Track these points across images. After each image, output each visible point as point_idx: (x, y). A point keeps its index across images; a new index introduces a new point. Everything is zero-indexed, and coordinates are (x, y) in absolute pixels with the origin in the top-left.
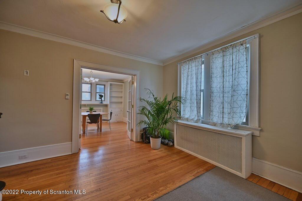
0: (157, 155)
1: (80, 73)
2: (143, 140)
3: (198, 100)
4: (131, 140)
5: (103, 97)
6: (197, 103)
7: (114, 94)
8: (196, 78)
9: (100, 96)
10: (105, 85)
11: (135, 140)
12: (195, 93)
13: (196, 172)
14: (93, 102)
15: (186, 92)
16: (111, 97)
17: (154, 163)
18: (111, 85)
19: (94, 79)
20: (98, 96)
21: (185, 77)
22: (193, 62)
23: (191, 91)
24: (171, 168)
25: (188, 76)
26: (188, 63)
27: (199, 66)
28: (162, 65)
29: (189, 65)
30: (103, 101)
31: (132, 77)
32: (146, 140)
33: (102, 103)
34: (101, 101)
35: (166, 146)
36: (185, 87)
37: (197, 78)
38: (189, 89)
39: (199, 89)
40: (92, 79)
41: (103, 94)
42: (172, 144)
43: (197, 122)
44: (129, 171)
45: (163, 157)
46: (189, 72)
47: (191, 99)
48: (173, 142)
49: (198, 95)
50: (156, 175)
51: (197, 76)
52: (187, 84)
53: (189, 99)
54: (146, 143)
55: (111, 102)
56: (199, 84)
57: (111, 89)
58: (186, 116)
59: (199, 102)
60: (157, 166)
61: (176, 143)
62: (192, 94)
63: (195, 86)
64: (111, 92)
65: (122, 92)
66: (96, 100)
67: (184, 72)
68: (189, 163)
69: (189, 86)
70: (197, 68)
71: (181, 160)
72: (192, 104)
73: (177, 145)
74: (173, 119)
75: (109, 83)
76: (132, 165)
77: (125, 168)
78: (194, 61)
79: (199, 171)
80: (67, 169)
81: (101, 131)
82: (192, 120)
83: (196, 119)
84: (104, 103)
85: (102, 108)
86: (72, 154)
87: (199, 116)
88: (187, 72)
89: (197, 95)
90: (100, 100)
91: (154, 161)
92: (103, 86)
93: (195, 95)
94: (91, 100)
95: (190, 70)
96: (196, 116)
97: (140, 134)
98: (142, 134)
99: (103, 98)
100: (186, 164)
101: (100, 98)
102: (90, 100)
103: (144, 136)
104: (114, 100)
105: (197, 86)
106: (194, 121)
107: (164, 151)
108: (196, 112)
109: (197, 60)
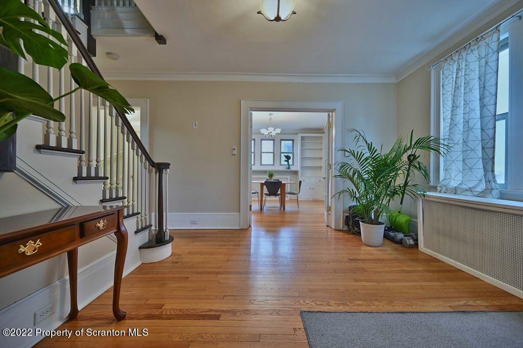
0: (371, 254)
1: (249, 119)
2: (349, 227)
3: (486, 141)
4: (328, 226)
5: (290, 158)
6: (483, 148)
7: (308, 154)
8: (480, 88)
9: (287, 157)
10: (293, 140)
11: (333, 227)
12: (478, 126)
13: (462, 303)
14: (277, 168)
15: (453, 125)
16: (303, 159)
17: (360, 265)
18: (303, 138)
19: (274, 130)
20: (283, 159)
21: (450, 93)
22: (472, 51)
23: (466, 122)
24: (395, 281)
25: (457, 88)
26: (456, 58)
27: (490, 55)
28: (393, 80)
29: (460, 61)
30: (290, 166)
31: (329, 115)
32: (354, 229)
33: (289, 168)
34: (288, 166)
35: (397, 246)
36: (449, 117)
37: (484, 87)
38: (460, 119)
39: (489, 115)
40: (271, 129)
41: (291, 155)
42: (412, 242)
43: (483, 194)
44: (308, 264)
45: (383, 260)
46: (459, 80)
47: (465, 142)
48: (416, 240)
49: (484, 128)
50: (356, 281)
51: (482, 83)
52: (454, 107)
53: (461, 141)
54: (353, 233)
55: (302, 167)
56: (489, 100)
57: (302, 145)
58: (453, 184)
59: (490, 145)
60: (363, 270)
61: (422, 242)
62: (468, 129)
63: (478, 108)
64: (302, 150)
65: (321, 149)
66: (281, 165)
67: (446, 83)
68: (448, 283)
69: (460, 111)
70: (483, 61)
71: (425, 273)
72: (469, 152)
73: (424, 246)
74: (414, 189)
75: (300, 135)
76: (316, 259)
77: (304, 259)
78: (476, 47)
79: (471, 303)
80: (231, 243)
81: (284, 209)
82: (470, 190)
83: (482, 187)
84: (293, 168)
85: (288, 177)
86: (240, 229)
87: (491, 178)
88: (454, 79)
89: (482, 129)
90: (286, 163)
91: (361, 262)
92: (291, 142)
93: (479, 131)
94: (274, 165)
95: (462, 73)
96: (480, 181)
97: (343, 216)
98: (347, 217)
99: (291, 161)
100: (437, 284)
101: (286, 161)
102: (272, 164)
103: (351, 221)
104: (308, 163)
105: (482, 106)
106: (476, 194)
107: (390, 252)
108: (482, 172)
109: (482, 43)
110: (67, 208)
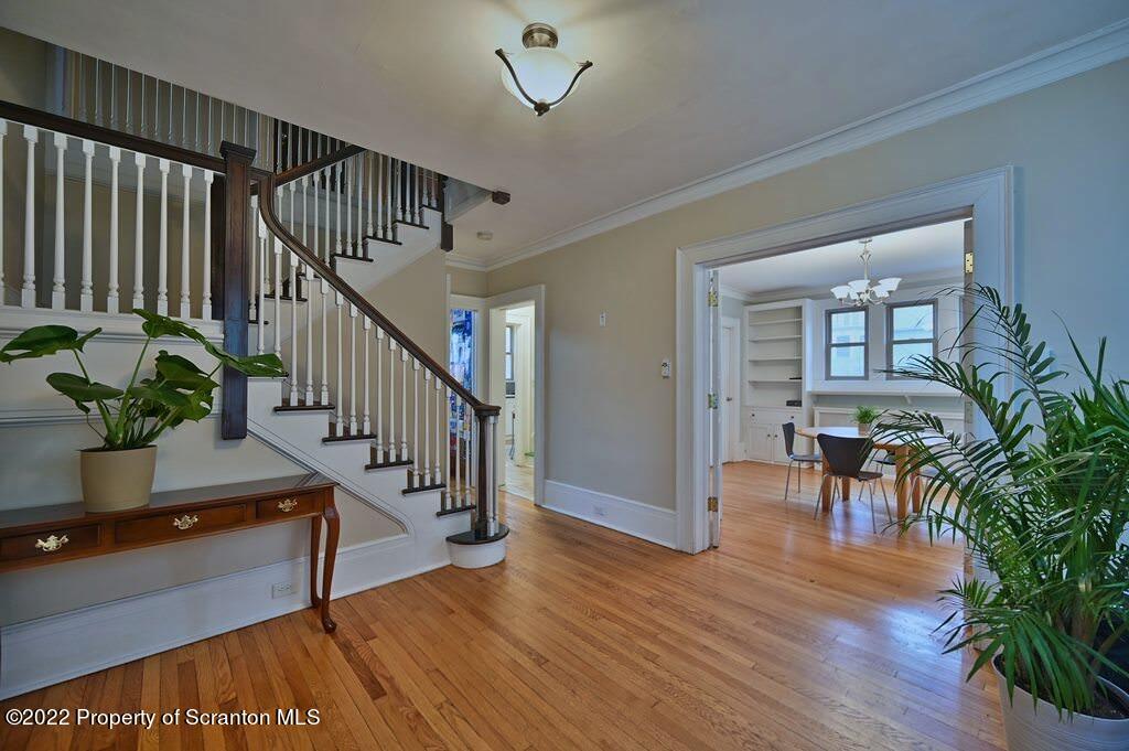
94: (866, 377)
110: (314, 475)
